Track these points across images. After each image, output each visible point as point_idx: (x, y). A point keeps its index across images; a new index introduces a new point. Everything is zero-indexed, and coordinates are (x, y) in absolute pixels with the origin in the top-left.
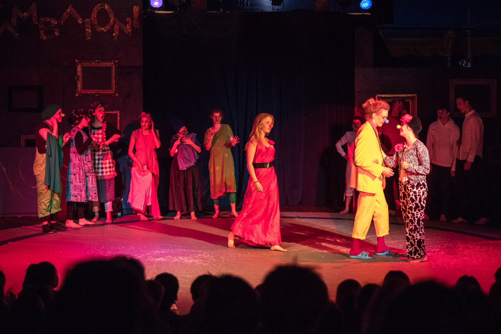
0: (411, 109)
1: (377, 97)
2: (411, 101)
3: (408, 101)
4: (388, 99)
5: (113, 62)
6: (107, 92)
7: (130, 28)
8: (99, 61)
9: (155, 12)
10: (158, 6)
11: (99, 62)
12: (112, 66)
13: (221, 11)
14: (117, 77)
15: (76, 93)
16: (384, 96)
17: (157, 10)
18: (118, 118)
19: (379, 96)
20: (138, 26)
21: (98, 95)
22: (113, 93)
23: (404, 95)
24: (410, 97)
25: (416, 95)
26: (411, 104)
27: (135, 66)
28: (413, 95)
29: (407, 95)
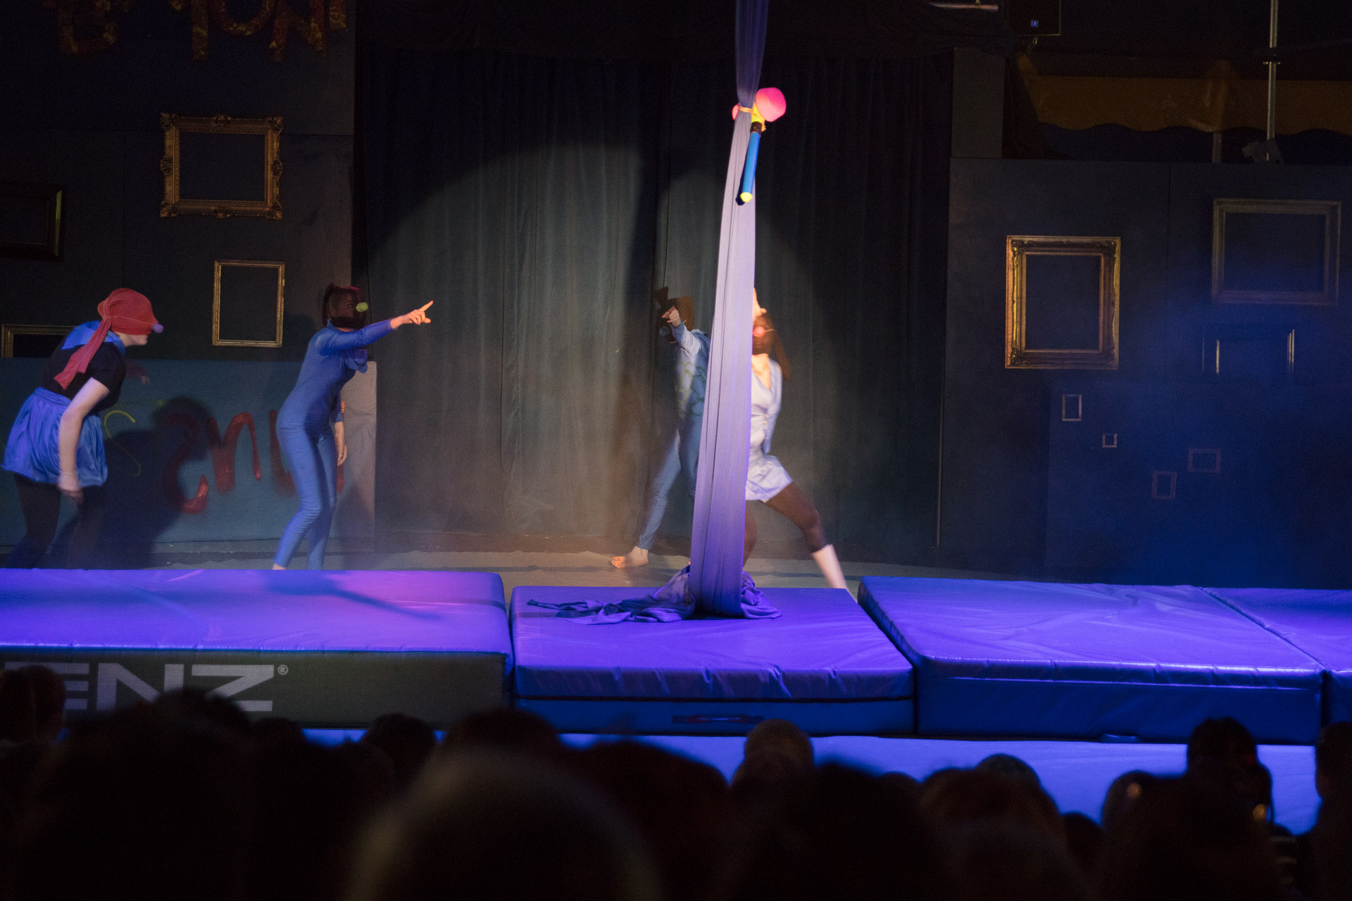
0: (1105, 278)
1: (1010, 241)
2: (1105, 255)
3: (1095, 254)
4: (1042, 249)
5: (272, 122)
6: (250, 209)
7: (319, 26)
8: (229, 118)
11: (229, 122)
12: (267, 133)
14: (279, 165)
15: (163, 206)
16: (1031, 239)
18: (282, 282)
19: (1017, 238)
20: (343, 24)
21: (226, 214)
22: (268, 209)
23: (1084, 240)
24: (1100, 244)
25: (1118, 240)
26: (1105, 264)
27: (331, 135)
28: (1110, 240)
29: (1095, 239)
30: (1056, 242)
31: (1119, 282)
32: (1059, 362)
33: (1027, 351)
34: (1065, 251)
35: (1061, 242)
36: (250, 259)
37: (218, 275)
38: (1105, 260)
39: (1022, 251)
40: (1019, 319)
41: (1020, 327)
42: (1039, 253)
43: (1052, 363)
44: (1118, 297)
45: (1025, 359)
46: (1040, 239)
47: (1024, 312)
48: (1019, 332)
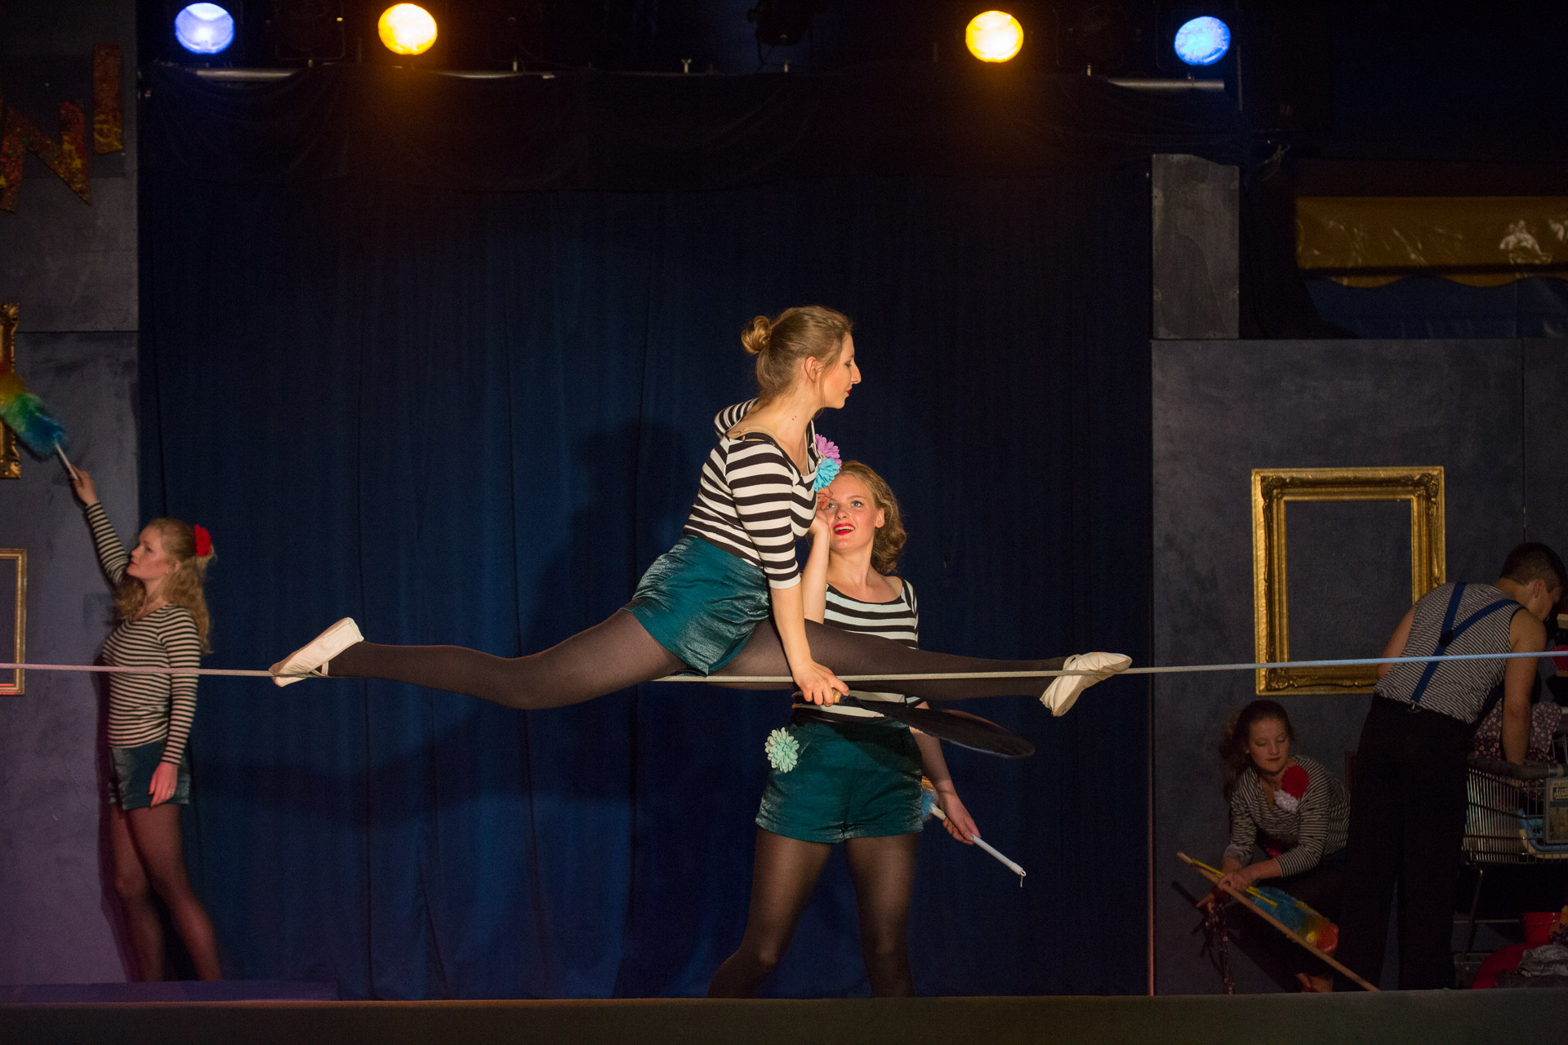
0: (1420, 536)
1: (1258, 478)
2: (1419, 497)
3: (1403, 497)
4: (1311, 490)
5: (2, 314)
7: (77, 149)
9: (200, 73)
10: (214, 45)
13: (515, 67)
16: (1294, 475)
17: (207, 65)
18: (21, 582)
19: (1271, 473)
20: (116, 143)
23: (1383, 473)
24: (1413, 480)
25: (1441, 471)
26: (1419, 512)
27: (100, 332)
28: (1426, 472)
29: (1400, 472)
30: (1337, 478)
31: (1444, 544)
32: (1348, 683)
33: (1293, 665)
34: (1351, 493)
35: (1342, 478)
38: (1419, 505)
39: (1278, 494)
40: (1277, 610)
41: (1280, 625)
42: (1307, 498)
43: (1335, 685)
44: (1444, 567)
45: (1289, 679)
46: (1309, 474)
47: (1284, 598)
48: (1277, 633)
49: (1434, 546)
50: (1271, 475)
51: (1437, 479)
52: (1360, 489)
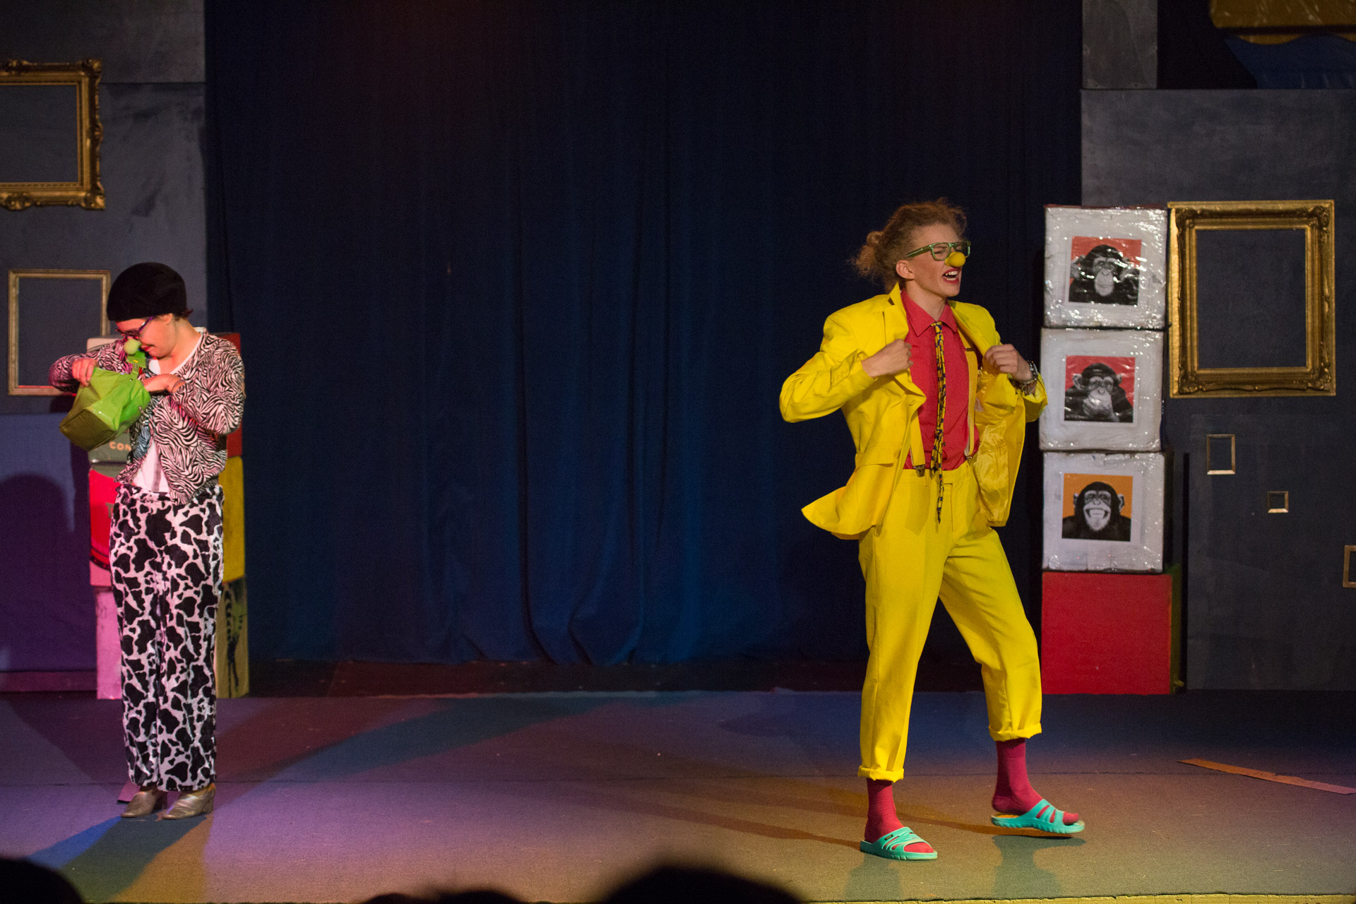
0: (1313, 260)
1: (1173, 210)
2: (1312, 227)
3: (1298, 226)
4: (1218, 220)
5: (87, 68)
6: (58, 194)
8: (25, 63)
11: (27, 69)
12: (80, 83)
14: (98, 127)
16: (1204, 207)
21: (24, 203)
22: (83, 194)
23: (1281, 206)
24: (1307, 212)
25: (1331, 204)
26: (1312, 239)
27: (172, 83)
28: (1318, 205)
29: (1296, 205)
30: (1241, 210)
31: (1333, 267)
32: (1249, 387)
33: (1202, 372)
34: (1254, 223)
35: (1246, 210)
36: (59, 267)
37: (14, 292)
38: (1312, 233)
39: (1190, 223)
40: (1189, 324)
41: (1191, 337)
42: (1215, 227)
43: (1239, 389)
44: (1333, 288)
45: (1198, 384)
46: (1217, 206)
47: (1195, 314)
48: (1189, 344)
49: (1324, 270)
50: (1184, 207)
51: (1328, 211)
52: (1261, 220)
